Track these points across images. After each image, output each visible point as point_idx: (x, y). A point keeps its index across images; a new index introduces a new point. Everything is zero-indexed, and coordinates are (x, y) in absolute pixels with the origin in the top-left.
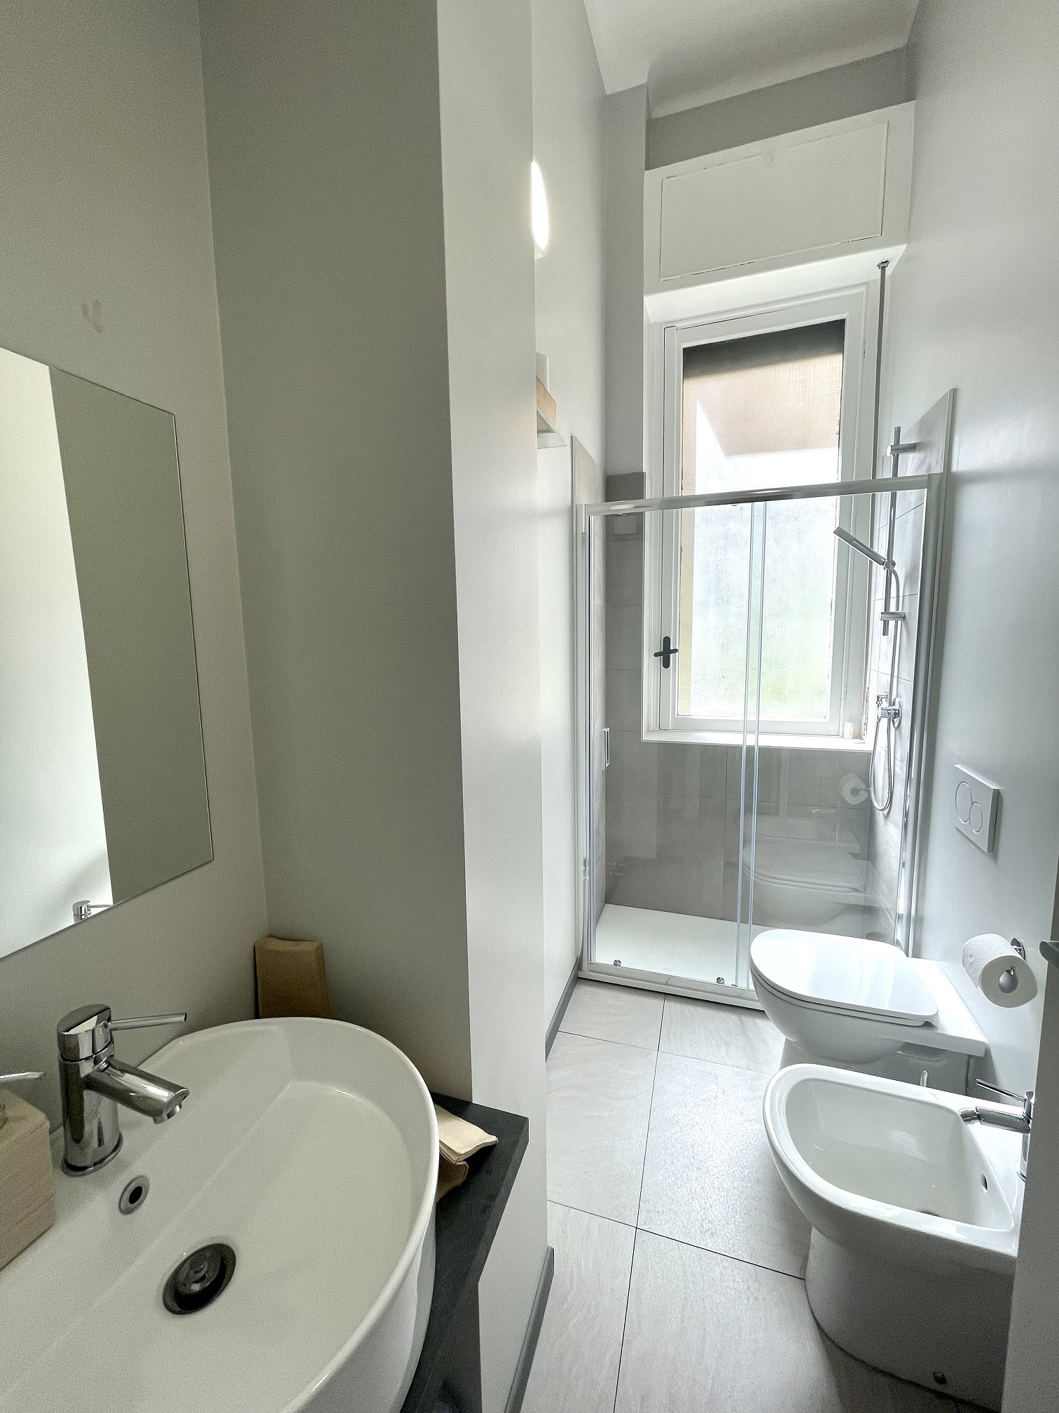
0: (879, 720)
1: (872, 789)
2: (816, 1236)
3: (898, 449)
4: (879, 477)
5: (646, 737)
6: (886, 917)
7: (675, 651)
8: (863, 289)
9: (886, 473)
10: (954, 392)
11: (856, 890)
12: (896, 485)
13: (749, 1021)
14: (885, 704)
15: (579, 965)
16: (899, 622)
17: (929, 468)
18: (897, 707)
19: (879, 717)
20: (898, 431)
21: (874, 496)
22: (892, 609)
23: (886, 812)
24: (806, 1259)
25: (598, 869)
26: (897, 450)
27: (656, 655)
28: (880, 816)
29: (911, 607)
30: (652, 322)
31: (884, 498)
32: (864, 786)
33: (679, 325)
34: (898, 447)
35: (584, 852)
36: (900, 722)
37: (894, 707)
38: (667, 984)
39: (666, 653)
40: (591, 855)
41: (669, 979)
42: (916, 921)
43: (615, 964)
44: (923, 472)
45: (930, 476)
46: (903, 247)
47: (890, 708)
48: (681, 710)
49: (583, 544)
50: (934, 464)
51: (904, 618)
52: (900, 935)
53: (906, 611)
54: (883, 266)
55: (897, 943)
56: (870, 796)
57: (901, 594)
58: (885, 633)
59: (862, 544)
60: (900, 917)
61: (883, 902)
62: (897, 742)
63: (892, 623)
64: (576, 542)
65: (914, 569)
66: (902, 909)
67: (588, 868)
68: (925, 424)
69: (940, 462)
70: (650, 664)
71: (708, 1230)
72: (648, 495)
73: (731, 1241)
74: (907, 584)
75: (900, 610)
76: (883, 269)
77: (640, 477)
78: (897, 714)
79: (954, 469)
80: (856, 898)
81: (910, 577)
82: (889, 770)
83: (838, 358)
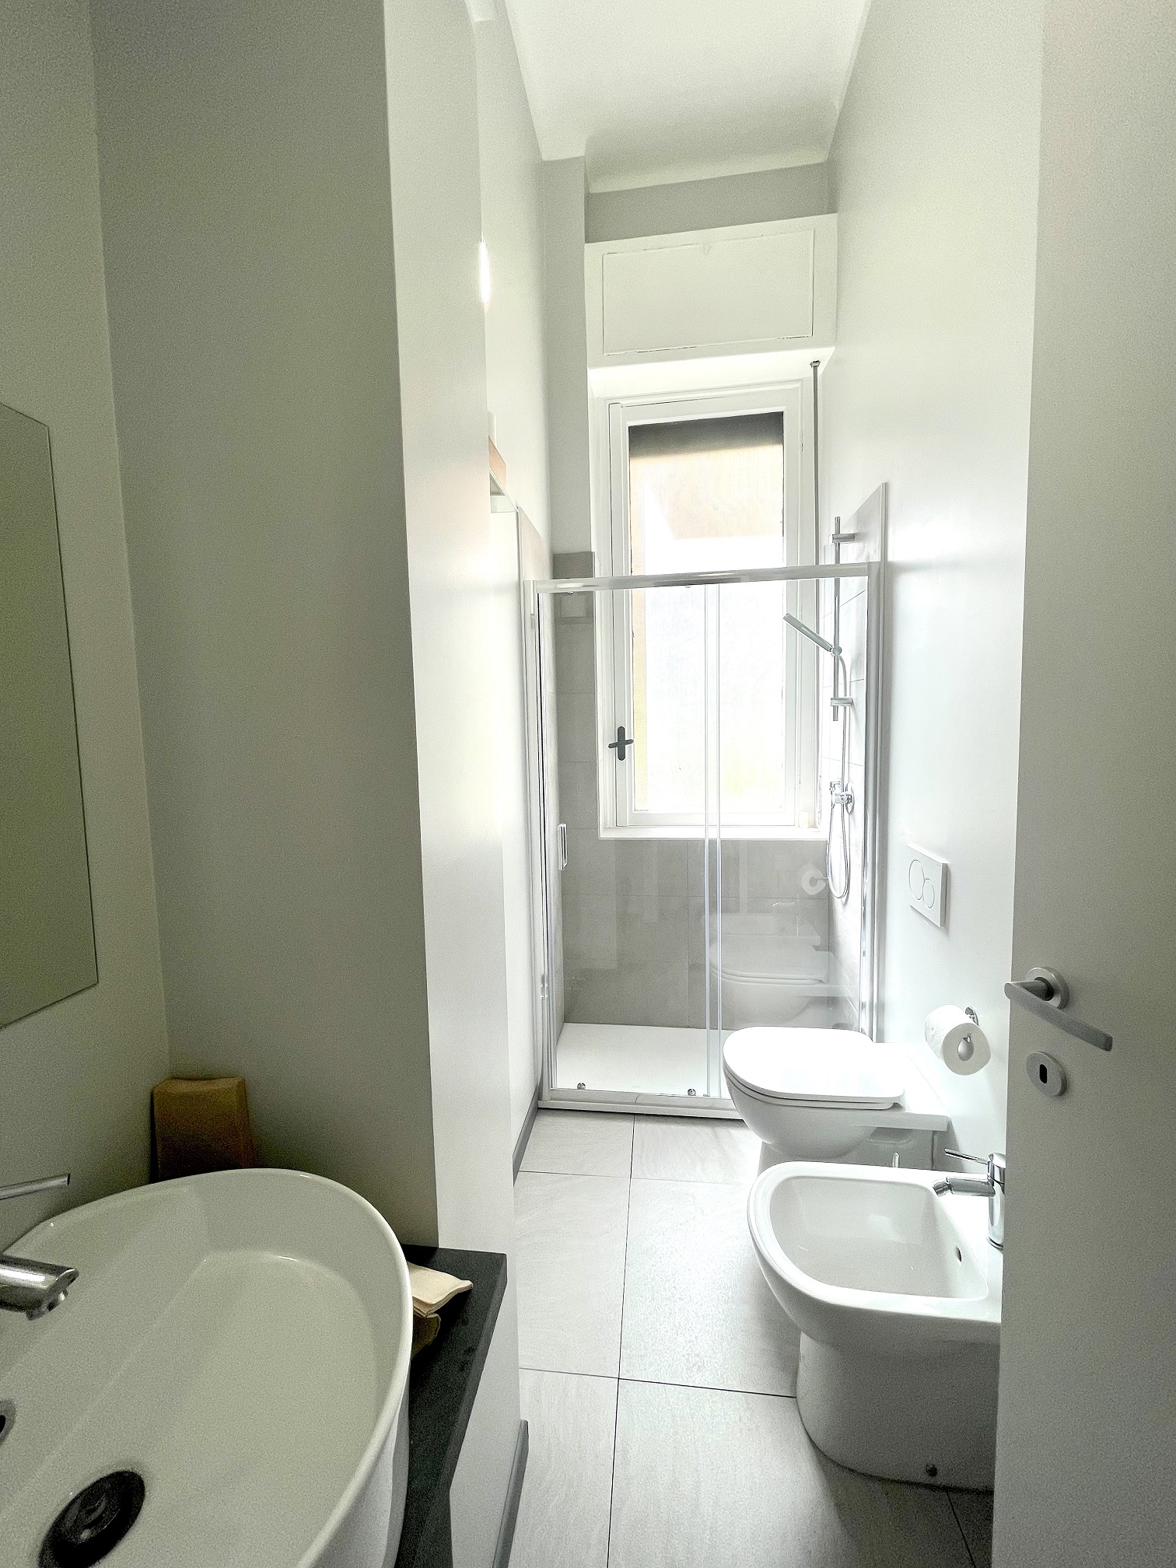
0: (833, 806)
1: (829, 878)
2: (806, 1343)
3: (839, 539)
4: (822, 563)
5: (604, 834)
6: (850, 1007)
7: (630, 742)
8: (798, 385)
9: (828, 559)
10: (886, 486)
11: (821, 981)
12: (838, 572)
13: (723, 1131)
14: (838, 790)
15: (538, 1094)
16: (848, 708)
17: (868, 557)
18: (849, 792)
19: (834, 803)
20: (838, 520)
21: (818, 581)
22: (841, 695)
23: (844, 899)
24: (795, 1374)
25: (557, 986)
26: (837, 539)
27: (610, 746)
28: (838, 904)
29: (858, 693)
30: (596, 396)
31: (827, 584)
32: (821, 875)
33: (623, 402)
34: (839, 536)
35: (541, 968)
36: (853, 808)
37: (847, 793)
38: (635, 1103)
39: (621, 744)
40: (550, 969)
41: (637, 1098)
42: (878, 1008)
43: (579, 1088)
44: (863, 560)
45: (869, 563)
46: (833, 348)
47: (843, 793)
48: (639, 806)
49: (532, 627)
50: (872, 553)
51: (852, 703)
52: (865, 1024)
53: (854, 696)
54: (815, 364)
55: (862, 1031)
56: (828, 885)
57: (848, 681)
58: (835, 718)
59: (809, 630)
60: (863, 1006)
61: (847, 990)
62: (851, 828)
63: (841, 709)
64: (524, 626)
65: (859, 655)
66: (866, 998)
67: (546, 985)
68: (862, 516)
69: (877, 552)
70: (605, 756)
71: (694, 1365)
72: (597, 575)
73: (719, 1372)
74: (854, 670)
75: (848, 696)
76: (815, 368)
77: (588, 557)
78: (850, 799)
79: (890, 559)
80: (821, 990)
81: (856, 662)
82: (846, 857)
83: (778, 448)
